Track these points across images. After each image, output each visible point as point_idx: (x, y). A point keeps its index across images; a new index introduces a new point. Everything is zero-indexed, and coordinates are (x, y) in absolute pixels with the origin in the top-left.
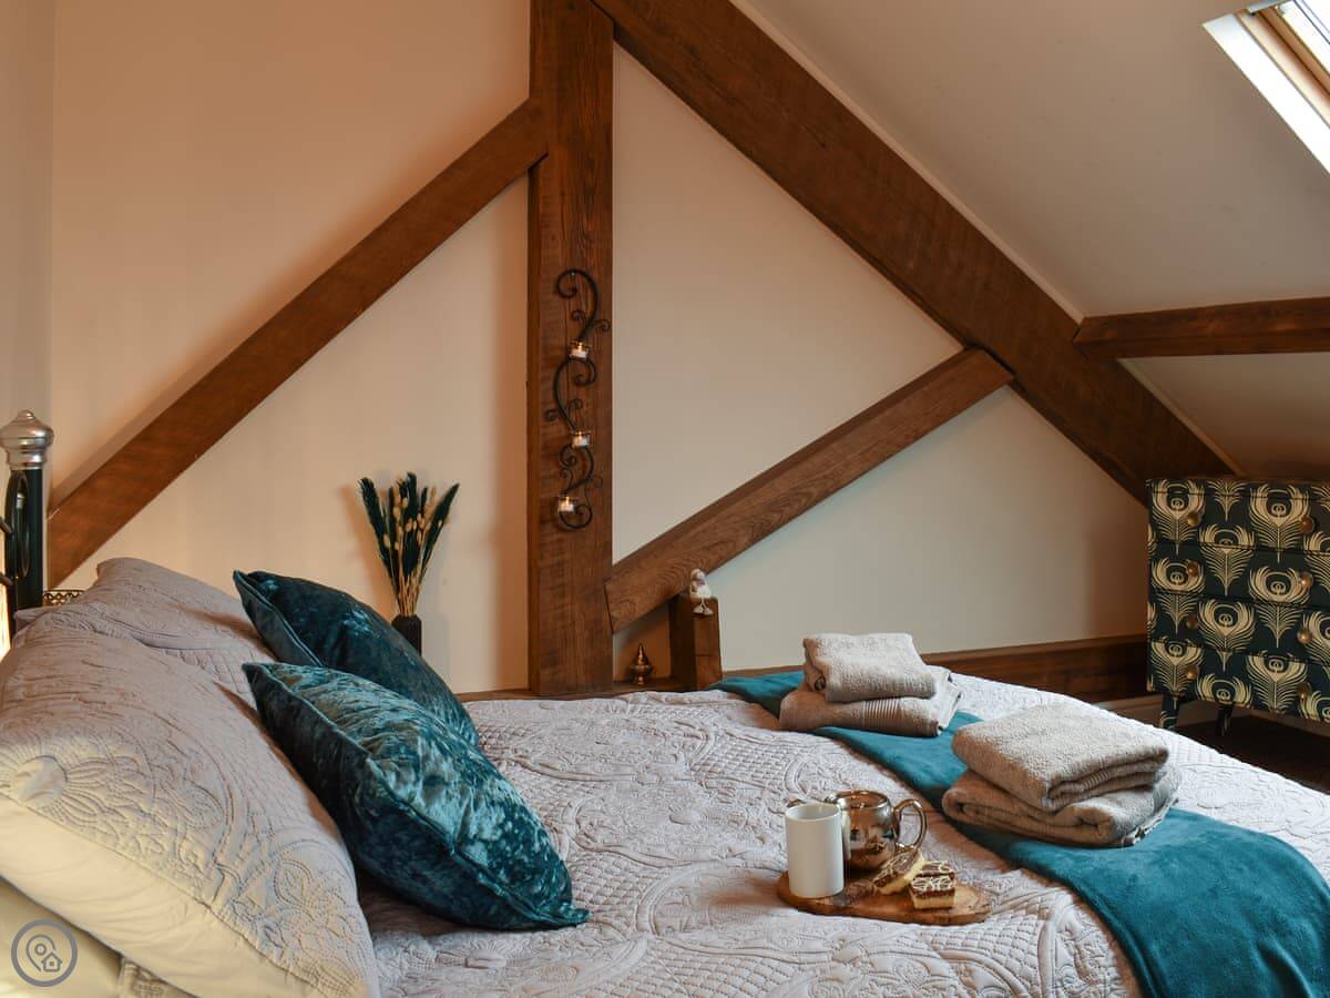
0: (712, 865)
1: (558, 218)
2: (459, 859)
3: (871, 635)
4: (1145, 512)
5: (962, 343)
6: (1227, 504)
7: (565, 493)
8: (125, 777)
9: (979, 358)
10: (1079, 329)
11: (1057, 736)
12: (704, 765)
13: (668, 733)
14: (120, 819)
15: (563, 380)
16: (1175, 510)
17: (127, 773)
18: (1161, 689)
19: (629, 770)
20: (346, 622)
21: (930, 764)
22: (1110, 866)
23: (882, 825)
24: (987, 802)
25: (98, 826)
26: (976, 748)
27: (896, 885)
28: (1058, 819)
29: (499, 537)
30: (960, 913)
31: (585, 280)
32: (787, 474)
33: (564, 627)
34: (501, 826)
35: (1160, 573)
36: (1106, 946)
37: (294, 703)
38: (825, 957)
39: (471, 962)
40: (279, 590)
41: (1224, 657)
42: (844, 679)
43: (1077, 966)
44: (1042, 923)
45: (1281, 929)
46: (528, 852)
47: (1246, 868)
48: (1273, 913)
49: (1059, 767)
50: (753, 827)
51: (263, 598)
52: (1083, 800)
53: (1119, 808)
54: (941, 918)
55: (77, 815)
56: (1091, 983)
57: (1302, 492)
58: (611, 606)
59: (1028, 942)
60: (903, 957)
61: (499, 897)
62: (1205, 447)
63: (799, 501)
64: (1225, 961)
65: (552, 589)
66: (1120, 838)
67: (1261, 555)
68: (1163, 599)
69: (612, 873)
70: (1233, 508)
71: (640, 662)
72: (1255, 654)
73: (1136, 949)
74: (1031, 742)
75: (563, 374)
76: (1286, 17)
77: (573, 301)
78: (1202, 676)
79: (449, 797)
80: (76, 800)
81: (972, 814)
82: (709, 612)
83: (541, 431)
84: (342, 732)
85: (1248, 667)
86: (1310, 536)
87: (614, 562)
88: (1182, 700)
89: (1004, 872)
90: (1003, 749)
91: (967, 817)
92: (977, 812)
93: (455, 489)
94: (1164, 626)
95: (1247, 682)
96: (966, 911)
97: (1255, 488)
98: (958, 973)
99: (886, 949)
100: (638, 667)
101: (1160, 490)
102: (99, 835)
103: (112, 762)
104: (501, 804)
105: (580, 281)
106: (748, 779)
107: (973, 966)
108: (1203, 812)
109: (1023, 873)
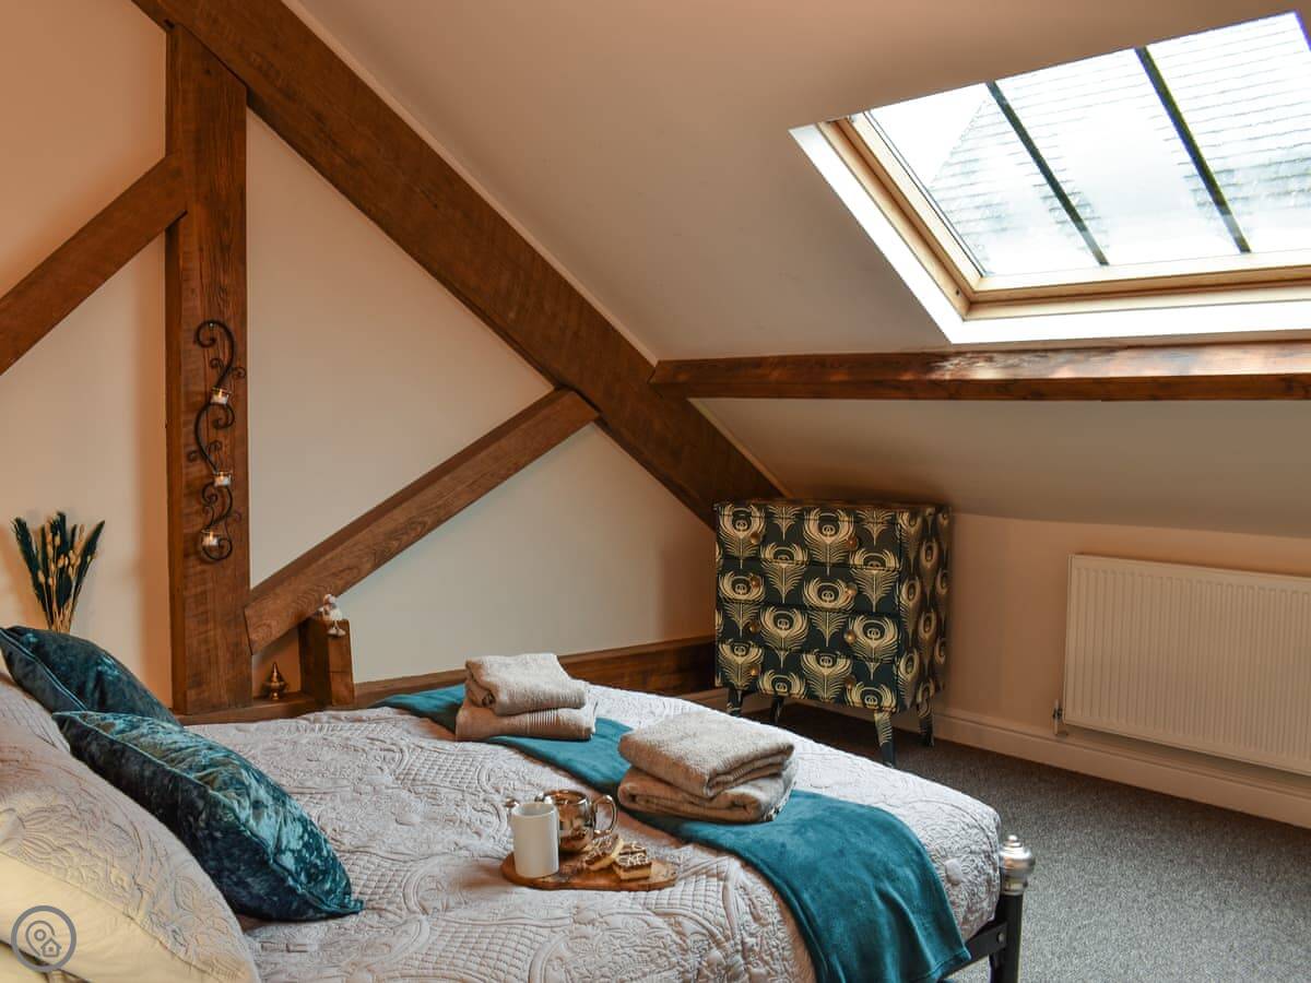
0: (447, 857)
1: (197, 273)
2: (275, 867)
3: (523, 656)
4: (714, 535)
5: (554, 384)
6: (784, 525)
7: (208, 527)
8: (66, 821)
9: (569, 398)
10: (654, 371)
11: (706, 738)
12: (407, 774)
13: (367, 749)
14: (66, 855)
15: (203, 425)
16: (739, 532)
17: (65, 818)
18: (727, 684)
19: (345, 782)
20: (100, 668)
21: (595, 763)
22: (763, 837)
23: (584, 817)
24: (656, 793)
25: (52, 862)
26: (642, 751)
27: (604, 863)
28: (714, 803)
29: (142, 568)
30: (657, 881)
31: (222, 330)
32: (405, 505)
33: (208, 651)
34: (302, 837)
35: (726, 585)
36: (770, 897)
37: (117, 747)
38: (567, 921)
39: (291, 948)
40: (39, 642)
41: (782, 655)
42: (511, 696)
43: (752, 913)
44: (721, 883)
45: (891, 877)
46: (320, 856)
47: (862, 833)
48: (885, 865)
49: (714, 763)
50: (467, 824)
51: (25, 650)
52: (732, 787)
53: (761, 792)
54: (643, 886)
55: (36, 854)
56: (763, 926)
57: (848, 515)
58: (250, 630)
59: (715, 898)
60: (627, 916)
61: (298, 895)
62: (759, 474)
63: (415, 529)
64: (855, 902)
65: (195, 616)
66: (762, 816)
67: (814, 568)
68: (729, 607)
69: (368, 869)
70: (790, 528)
71: (275, 679)
72: (808, 652)
73: (793, 899)
74: (687, 743)
75: (203, 418)
76: (855, 125)
77: (211, 350)
78: (763, 672)
79: (270, 817)
80: (31, 842)
81: (642, 803)
82: (342, 632)
83: (184, 471)
84: (174, 769)
85: (802, 664)
86: (854, 552)
87: (252, 587)
88: (745, 693)
89: (677, 847)
90: (664, 750)
91: (639, 806)
92: (647, 801)
93: (101, 525)
94: (730, 629)
95: (801, 677)
96: (661, 879)
97: (809, 513)
98: (670, 925)
99: (614, 911)
100: (273, 684)
101: (726, 513)
102: (53, 869)
103: (53, 810)
104: (299, 820)
105: (217, 332)
106: (447, 784)
107: (680, 919)
108: (816, 791)
109: (694, 848)
